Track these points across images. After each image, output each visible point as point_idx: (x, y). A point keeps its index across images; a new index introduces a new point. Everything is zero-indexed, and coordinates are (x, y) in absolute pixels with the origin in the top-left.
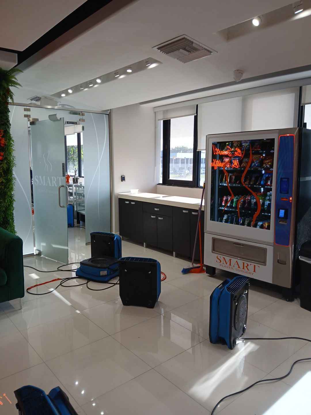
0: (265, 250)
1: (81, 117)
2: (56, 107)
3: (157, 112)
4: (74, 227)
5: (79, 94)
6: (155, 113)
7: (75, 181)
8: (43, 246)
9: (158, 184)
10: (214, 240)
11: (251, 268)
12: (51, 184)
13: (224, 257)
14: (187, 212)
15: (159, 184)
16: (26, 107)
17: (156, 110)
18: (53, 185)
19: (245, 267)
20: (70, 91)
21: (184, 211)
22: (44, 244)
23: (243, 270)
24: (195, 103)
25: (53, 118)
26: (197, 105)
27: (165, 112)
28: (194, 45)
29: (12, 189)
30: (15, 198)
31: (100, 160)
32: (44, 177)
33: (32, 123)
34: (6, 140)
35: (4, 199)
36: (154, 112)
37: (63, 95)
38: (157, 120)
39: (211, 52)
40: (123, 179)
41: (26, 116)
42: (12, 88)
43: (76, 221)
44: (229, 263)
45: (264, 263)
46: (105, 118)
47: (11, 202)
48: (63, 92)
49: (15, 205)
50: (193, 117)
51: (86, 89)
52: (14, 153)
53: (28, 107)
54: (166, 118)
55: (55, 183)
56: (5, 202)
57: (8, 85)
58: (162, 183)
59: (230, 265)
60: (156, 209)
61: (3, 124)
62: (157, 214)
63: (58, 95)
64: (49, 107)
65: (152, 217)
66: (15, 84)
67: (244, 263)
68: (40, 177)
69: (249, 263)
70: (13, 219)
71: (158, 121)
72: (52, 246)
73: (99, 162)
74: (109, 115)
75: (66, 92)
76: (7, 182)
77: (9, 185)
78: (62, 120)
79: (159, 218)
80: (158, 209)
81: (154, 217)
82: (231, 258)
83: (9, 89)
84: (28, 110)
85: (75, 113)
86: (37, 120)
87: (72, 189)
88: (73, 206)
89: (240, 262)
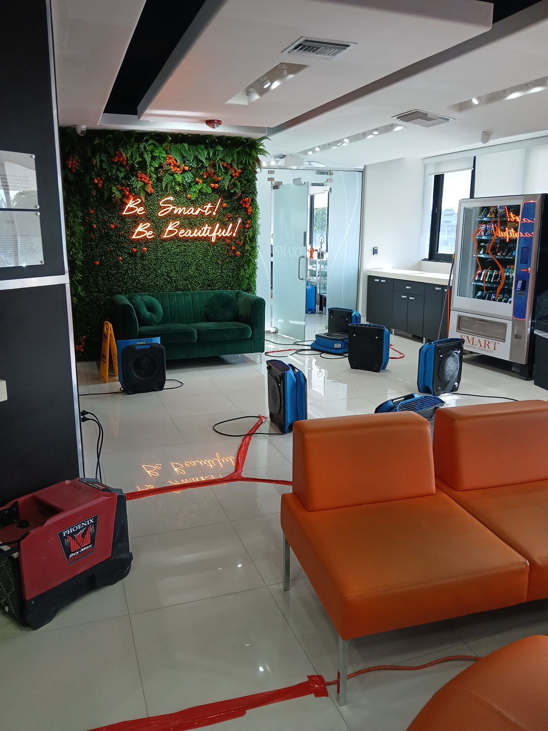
0: (505, 325)
1: (328, 177)
2: (301, 168)
3: (428, 164)
4: (315, 313)
5: (327, 152)
6: (425, 165)
7: (320, 255)
8: (280, 323)
9: (423, 260)
10: (460, 318)
11: (492, 345)
12: (292, 255)
13: (467, 335)
14: (440, 289)
15: (425, 260)
16: (270, 170)
17: (426, 162)
18: (293, 256)
19: (486, 346)
20: (317, 149)
21: (437, 288)
22: (281, 321)
23: (485, 348)
24: (473, 154)
25: (297, 181)
26: (475, 157)
27: (438, 164)
28: (428, 116)
29: (255, 257)
30: (258, 266)
31: (349, 227)
32: (285, 247)
33: (276, 187)
34: (253, 209)
35: (249, 267)
36: (423, 164)
37: (310, 153)
38: (427, 174)
39: (448, 120)
40: (375, 251)
41: (269, 179)
42: (260, 157)
43: (318, 307)
44: (471, 343)
45: (504, 340)
46: (359, 175)
47: (255, 269)
48: (310, 150)
49: (258, 272)
50: (470, 172)
51: (334, 147)
52: (259, 222)
53: (272, 170)
54: (439, 172)
55: (296, 254)
56: (249, 269)
57: (257, 153)
58: (428, 258)
59: (473, 344)
60: (407, 287)
61: (251, 193)
62: (408, 293)
63: (305, 152)
64: (294, 167)
65: (403, 297)
66: (263, 152)
67: (485, 341)
68: (281, 247)
69: (490, 341)
70: (255, 286)
71: (429, 176)
72: (289, 323)
73: (347, 231)
74: (362, 172)
75: (313, 150)
76: (252, 250)
77: (254, 253)
78: (306, 184)
79: (411, 298)
80: (410, 288)
81: (406, 297)
82: (474, 337)
83: (257, 157)
84: (273, 172)
85: (321, 172)
86: (281, 183)
87: (316, 267)
88: (316, 287)
89: (482, 340)
